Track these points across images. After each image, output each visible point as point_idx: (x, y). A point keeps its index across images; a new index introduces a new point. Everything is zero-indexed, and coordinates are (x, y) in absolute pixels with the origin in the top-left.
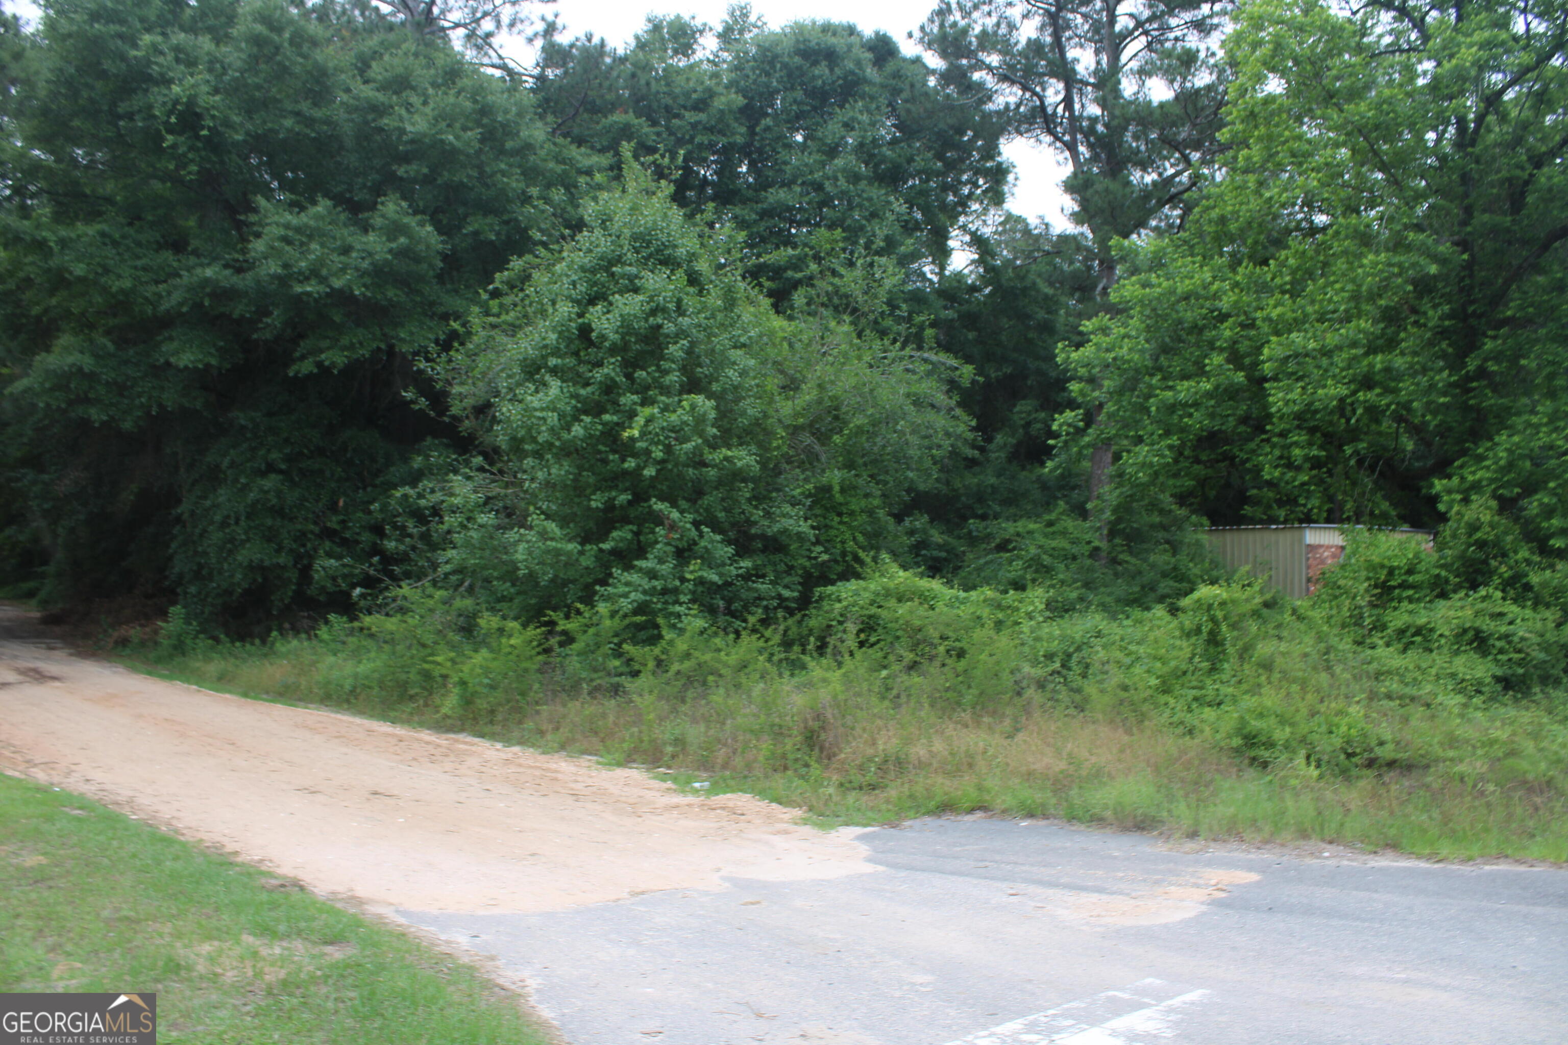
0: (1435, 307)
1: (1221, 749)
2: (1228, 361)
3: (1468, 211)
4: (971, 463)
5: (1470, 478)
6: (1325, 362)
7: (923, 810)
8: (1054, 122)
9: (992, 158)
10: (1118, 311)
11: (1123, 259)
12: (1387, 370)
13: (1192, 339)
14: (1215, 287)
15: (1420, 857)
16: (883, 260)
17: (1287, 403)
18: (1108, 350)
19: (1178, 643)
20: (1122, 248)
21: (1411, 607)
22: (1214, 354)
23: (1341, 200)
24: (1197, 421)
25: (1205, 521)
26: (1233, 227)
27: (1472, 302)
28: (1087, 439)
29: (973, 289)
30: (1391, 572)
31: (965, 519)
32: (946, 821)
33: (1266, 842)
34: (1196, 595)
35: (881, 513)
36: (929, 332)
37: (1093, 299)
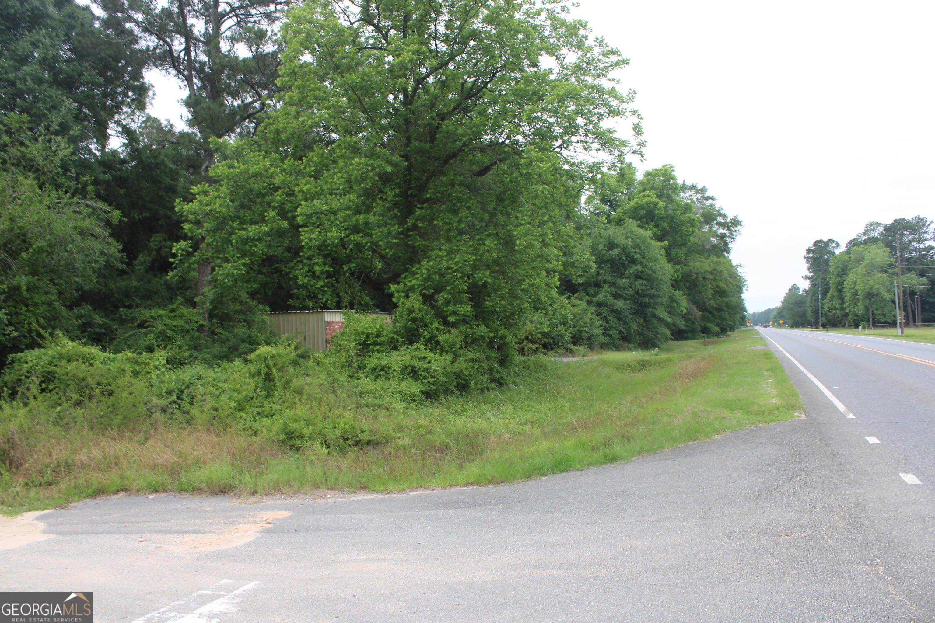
0: (392, 189)
1: (274, 441)
2: (278, 214)
3: (409, 139)
4: (122, 272)
5: (409, 284)
6: (332, 218)
7: (84, 495)
8: (178, 62)
9: (138, 80)
10: (213, 181)
11: (217, 150)
12: (367, 224)
13: (258, 200)
14: (271, 171)
15: (378, 492)
16: (59, 138)
17: (311, 240)
18: (207, 205)
19: (248, 380)
20: (216, 143)
21: (378, 355)
22: (270, 210)
23: (343, 127)
24: (260, 249)
25: (267, 308)
26: (283, 136)
27: (410, 188)
28: (194, 259)
29: (124, 162)
30: (368, 336)
31: (117, 308)
32: (100, 501)
33: (296, 493)
34: (258, 352)
35: (57, 304)
36: (90, 188)
37: (200, 173)
